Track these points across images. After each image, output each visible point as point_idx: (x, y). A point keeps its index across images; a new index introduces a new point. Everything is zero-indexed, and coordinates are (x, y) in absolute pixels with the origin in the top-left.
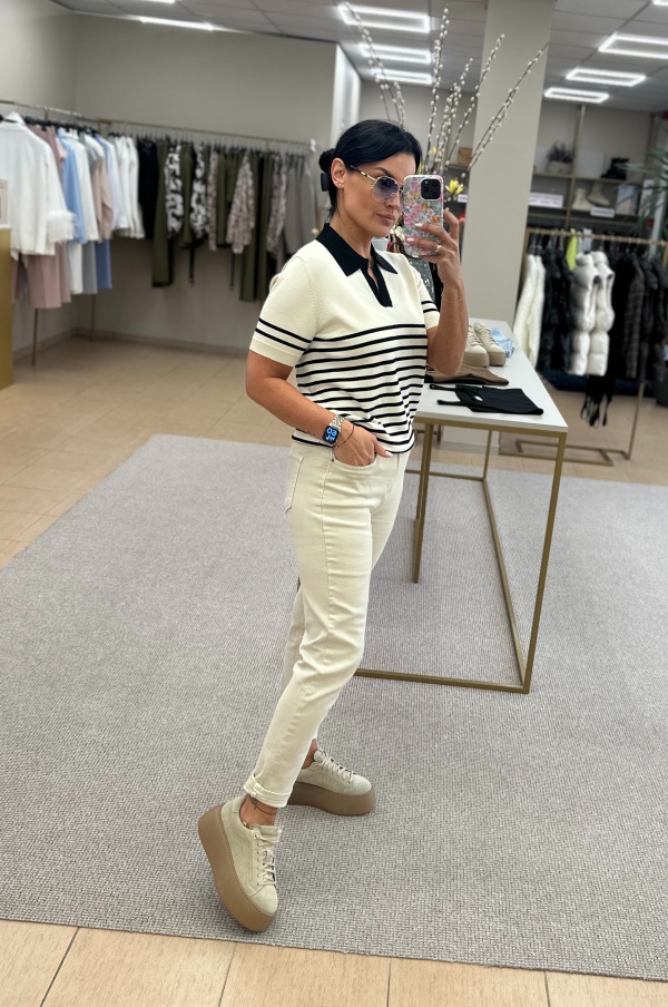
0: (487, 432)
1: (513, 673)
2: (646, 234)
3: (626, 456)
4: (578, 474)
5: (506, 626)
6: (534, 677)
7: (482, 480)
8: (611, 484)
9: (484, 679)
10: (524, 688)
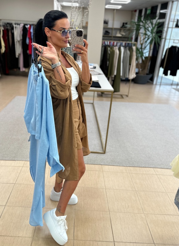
0: (93, 92)
1: (102, 149)
2: (131, 41)
3: (127, 96)
4: (116, 101)
5: (99, 138)
6: (107, 150)
7: (93, 104)
8: (123, 103)
9: (95, 151)
10: (104, 153)
